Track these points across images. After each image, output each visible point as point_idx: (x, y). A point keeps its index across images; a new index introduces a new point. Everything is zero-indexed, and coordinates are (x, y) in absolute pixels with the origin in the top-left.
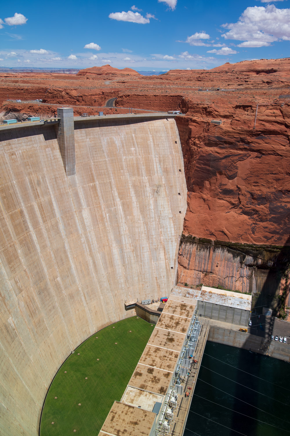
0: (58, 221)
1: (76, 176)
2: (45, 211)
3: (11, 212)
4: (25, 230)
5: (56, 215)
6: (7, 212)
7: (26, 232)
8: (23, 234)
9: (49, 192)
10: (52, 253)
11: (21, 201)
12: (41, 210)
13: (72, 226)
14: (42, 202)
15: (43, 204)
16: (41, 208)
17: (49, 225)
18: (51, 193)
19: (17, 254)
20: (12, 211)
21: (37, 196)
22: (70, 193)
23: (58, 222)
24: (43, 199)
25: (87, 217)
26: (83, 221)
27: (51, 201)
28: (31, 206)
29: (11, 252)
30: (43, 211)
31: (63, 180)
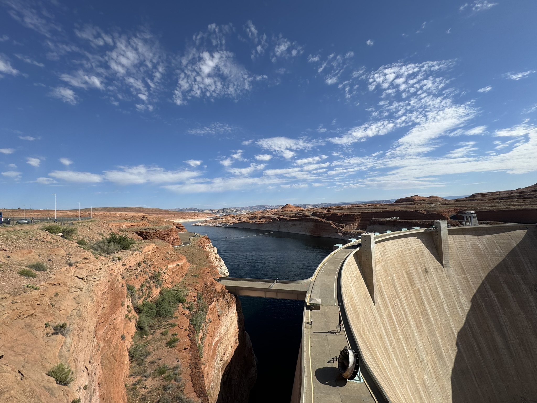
0: (443, 301)
1: (450, 268)
2: (433, 292)
5: (440, 296)
6: (411, 288)
7: (423, 306)
10: (442, 326)
11: (418, 282)
12: (430, 290)
13: (453, 308)
15: (431, 286)
17: (437, 303)
18: (435, 279)
19: (421, 321)
20: (414, 288)
22: (448, 281)
24: (430, 283)
25: (464, 302)
26: (462, 305)
27: (436, 285)
28: (424, 287)
29: (417, 318)
31: (442, 270)
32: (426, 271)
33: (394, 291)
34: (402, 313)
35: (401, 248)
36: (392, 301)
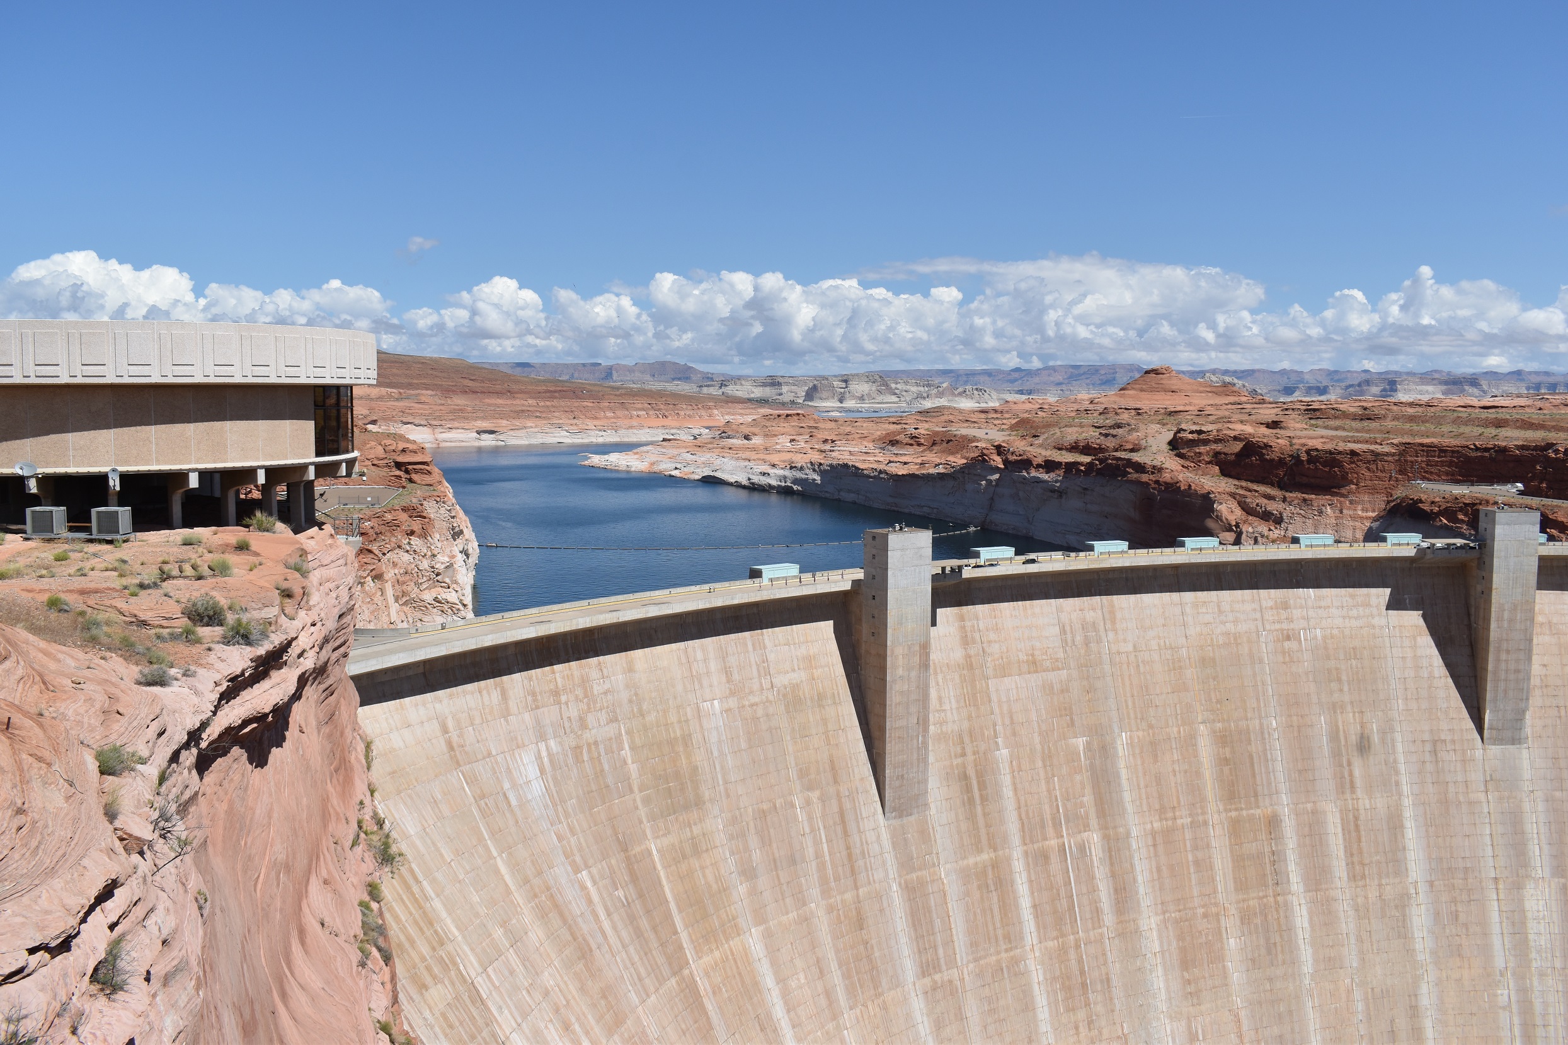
0: (1413, 891)
1: (1525, 753)
2: (1363, 844)
3: (1236, 810)
4: (1270, 882)
5: (1407, 869)
6: (1221, 808)
7: (1274, 891)
8: (1261, 894)
9: (1397, 784)
10: (1357, 995)
11: (1283, 787)
12: (1349, 832)
13: (1467, 929)
14: (1362, 812)
15: (1362, 817)
16: (1352, 827)
17: (1373, 894)
18: (1405, 789)
19: (1222, 948)
20: (1242, 809)
21: (1345, 785)
22: (1485, 805)
23: (1409, 896)
24: (1367, 802)
25: (1541, 914)
26: (1523, 923)
27: (1400, 816)
28: (1314, 812)
29: (1200, 932)
30: (1359, 840)
31: (1464, 752)
32: (1364, 746)
33: (1088, 799)
34: (1094, 889)
35: (1236, 622)
36: (1050, 831)
